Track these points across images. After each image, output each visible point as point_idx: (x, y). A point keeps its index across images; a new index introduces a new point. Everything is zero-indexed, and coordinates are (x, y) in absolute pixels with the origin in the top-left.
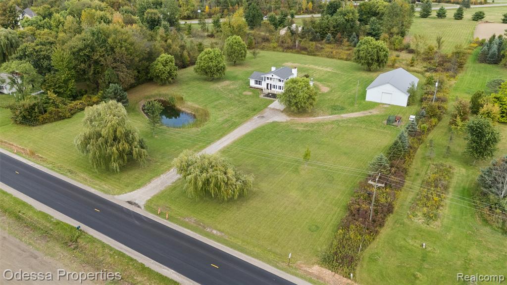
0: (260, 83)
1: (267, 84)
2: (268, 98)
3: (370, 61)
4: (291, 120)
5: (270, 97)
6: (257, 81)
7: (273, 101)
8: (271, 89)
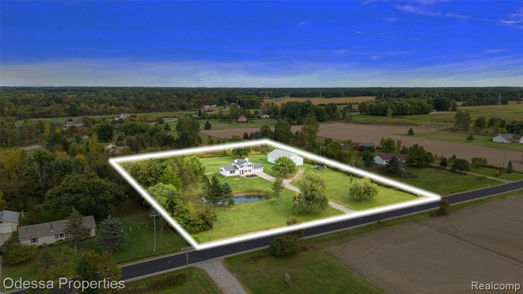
1: (240, 171)
6: (232, 171)
7: (261, 177)
8: (243, 174)
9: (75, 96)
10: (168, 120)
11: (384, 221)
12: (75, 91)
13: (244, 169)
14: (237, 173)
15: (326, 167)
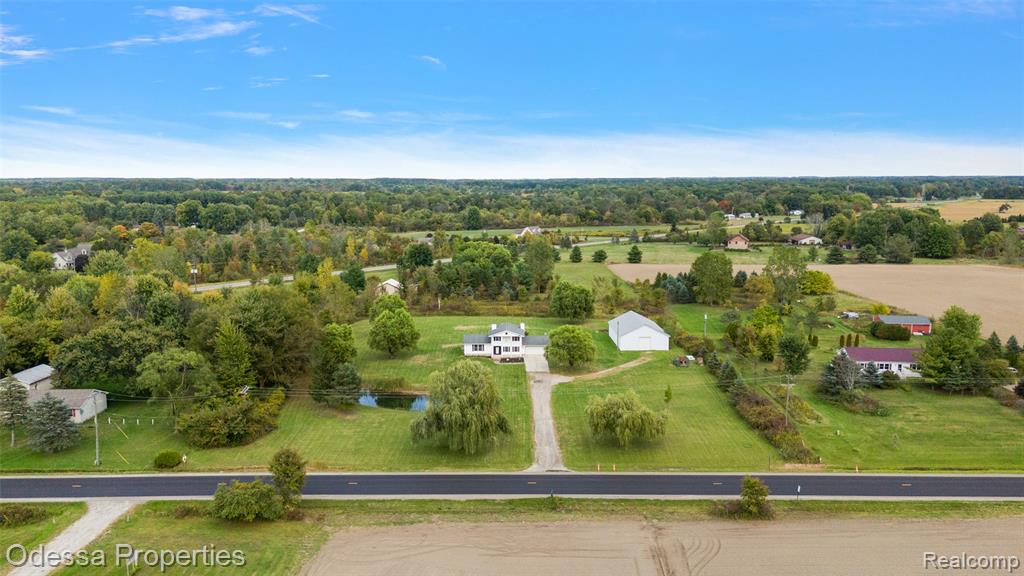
0: (481, 349)
1: (495, 347)
2: (507, 364)
3: (578, 310)
5: (509, 362)
6: (476, 346)
7: (524, 365)
8: (500, 353)
9: (533, 194)
10: (598, 241)
11: (560, 499)
12: (562, 187)
13: (502, 344)
14: (488, 350)
15: (701, 361)
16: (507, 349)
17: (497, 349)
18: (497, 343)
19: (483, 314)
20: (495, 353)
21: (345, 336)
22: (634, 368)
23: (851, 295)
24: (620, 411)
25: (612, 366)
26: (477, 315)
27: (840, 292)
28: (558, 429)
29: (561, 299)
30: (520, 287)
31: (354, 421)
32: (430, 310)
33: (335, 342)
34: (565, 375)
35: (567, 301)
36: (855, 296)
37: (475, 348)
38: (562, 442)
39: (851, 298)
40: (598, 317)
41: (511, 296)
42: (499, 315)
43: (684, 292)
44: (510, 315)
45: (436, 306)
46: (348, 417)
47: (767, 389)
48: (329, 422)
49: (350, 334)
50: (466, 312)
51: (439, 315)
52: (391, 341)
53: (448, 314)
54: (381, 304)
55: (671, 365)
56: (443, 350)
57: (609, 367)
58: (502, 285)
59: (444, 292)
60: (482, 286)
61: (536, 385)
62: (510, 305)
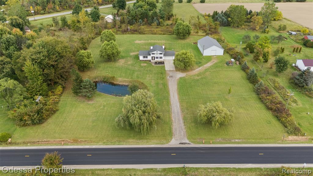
0: (146, 57)
1: (152, 57)
2: (157, 65)
4: (187, 74)
5: (158, 64)
6: (144, 56)
7: (164, 66)
8: (154, 59)
11: (188, 168)
13: (155, 56)
14: (149, 58)
15: (238, 63)
16: (157, 58)
17: (153, 58)
18: (153, 55)
19: (146, 34)
20: (152, 59)
21: (88, 56)
22: (210, 67)
23: (289, 20)
24: (215, 114)
25: (201, 66)
26: (144, 34)
27: (284, 19)
28: (182, 110)
29: (178, 29)
30: (161, 20)
31: (93, 104)
32: (125, 32)
33: (84, 60)
34: (182, 72)
35: (181, 31)
36: (291, 21)
37: (144, 57)
38: (185, 119)
39: (289, 22)
40: (192, 35)
41: (157, 24)
42: (152, 34)
43: (225, 22)
44: (157, 34)
45: (128, 29)
46: (90, 102)
47: (269, 81)
48: (82, 105)
49: (90, 55)
50: (139, 32)
51: (129, 34)
52: (108, 55)
53: (133, 33)
54: (104, 35)
55: (225, 65)
56: (131, 57)
57: (199, 67)
58: (154, 18)
59: (130, 23)
60: (145, 19)
61: (170, 79)
62: (157, 28)
